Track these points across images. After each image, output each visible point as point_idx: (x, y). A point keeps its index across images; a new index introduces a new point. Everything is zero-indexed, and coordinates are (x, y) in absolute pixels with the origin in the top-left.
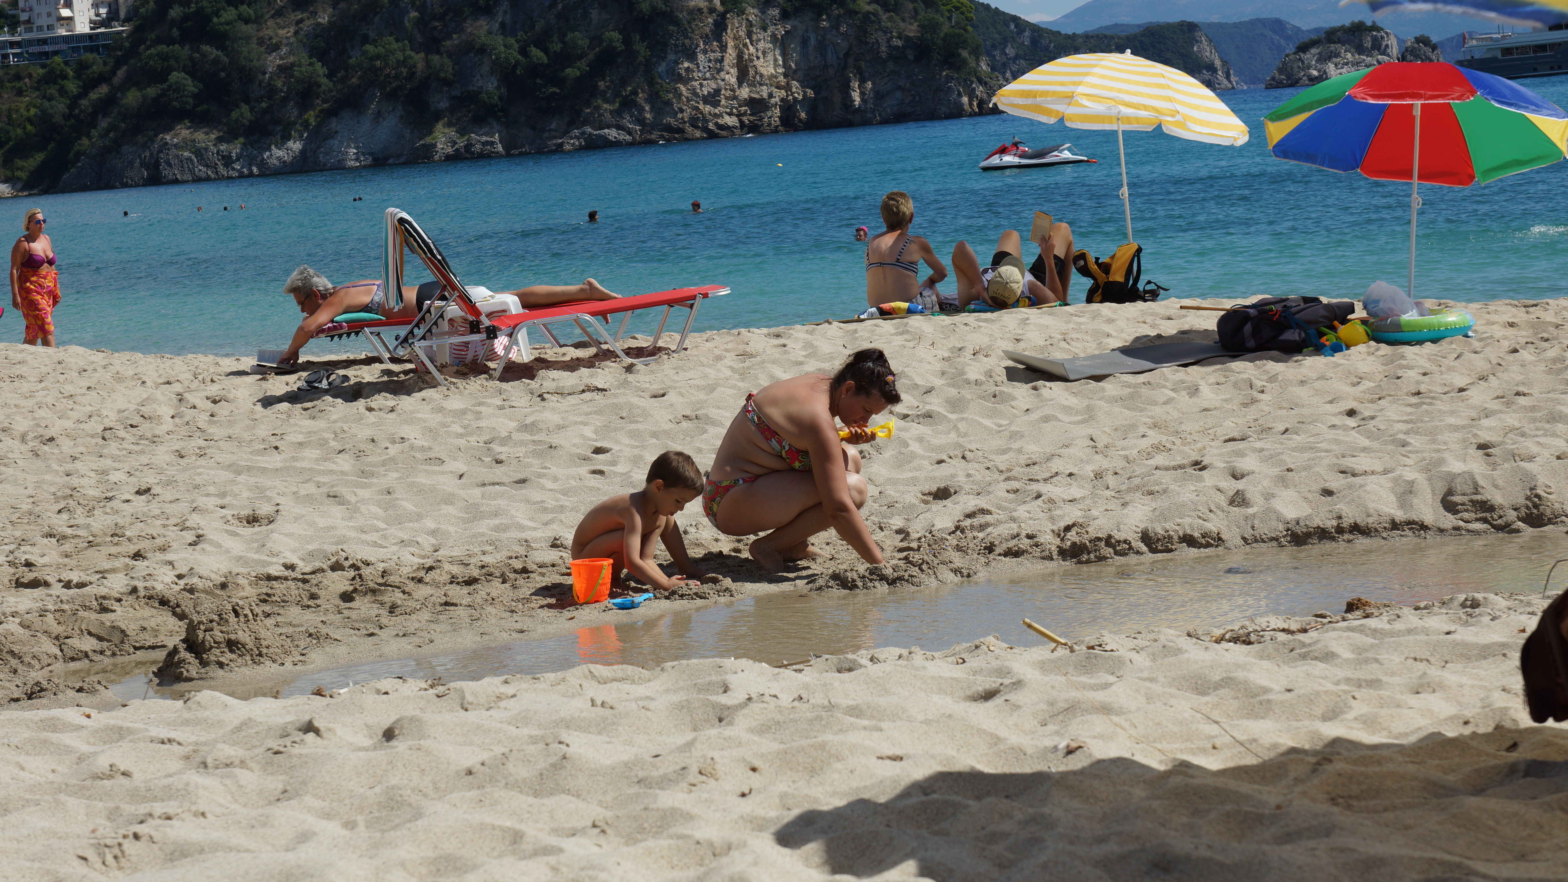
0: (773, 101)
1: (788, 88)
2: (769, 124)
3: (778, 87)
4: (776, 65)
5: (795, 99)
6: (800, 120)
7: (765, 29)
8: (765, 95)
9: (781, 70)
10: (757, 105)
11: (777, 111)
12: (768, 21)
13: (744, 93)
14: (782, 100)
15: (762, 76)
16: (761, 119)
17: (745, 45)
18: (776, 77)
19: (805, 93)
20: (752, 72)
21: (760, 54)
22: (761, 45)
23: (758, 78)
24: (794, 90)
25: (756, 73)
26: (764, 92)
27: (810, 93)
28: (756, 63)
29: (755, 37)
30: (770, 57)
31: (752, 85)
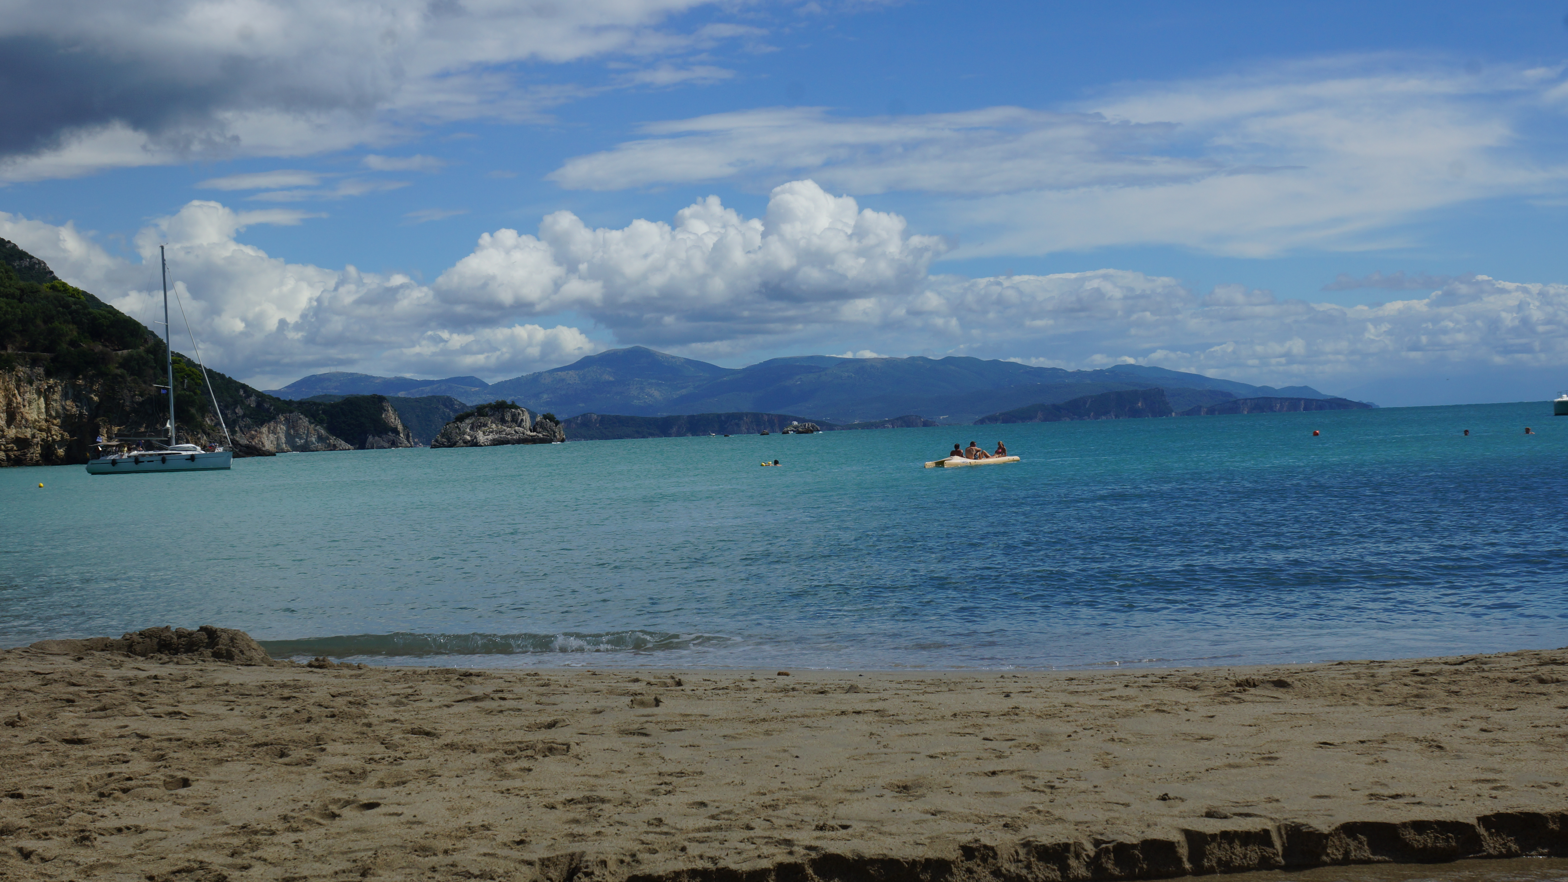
0: (35, 440)
1: (48, 430)
2: (32, 459)
3: (41, 430)
4: (39, 413)
5: (54, 440)
6: (57, 457)
7: (31, 383)
8: (29, 436)
9: (43, 416)
10: (23, 443)
11: (39, 449)
12: (34, 378)
13: (12, 433)
14: (43, 440)
15: (27, 420)
16: (25, 454)
17: (14, 395)
18: (39, 422)
19: (62, 435)
20: (18, 417)
21: (26, 403)
22: (27, 396)
23: (23, 421)
24: (53, 433)
25: (22, 418)
26: (28, 433)
27: (67, 435)
28: (22, 410)
29: (22, 390)
30: (34, 406)
31: (18, 426)
